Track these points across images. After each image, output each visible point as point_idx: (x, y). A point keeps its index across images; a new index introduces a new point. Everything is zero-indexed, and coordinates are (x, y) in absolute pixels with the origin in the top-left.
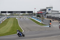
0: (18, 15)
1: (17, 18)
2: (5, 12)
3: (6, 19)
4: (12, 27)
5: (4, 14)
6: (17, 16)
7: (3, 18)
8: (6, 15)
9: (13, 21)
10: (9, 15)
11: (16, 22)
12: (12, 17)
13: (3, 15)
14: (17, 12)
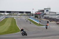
1: (15, 18)
3: (4, 18)
5: (3, 13)
6: (15, 16)
7: (2, 17)
8: (5, 15)
9: (11, 20)
10: (8, 15)
11: (14, 21)
12: (10, 17)
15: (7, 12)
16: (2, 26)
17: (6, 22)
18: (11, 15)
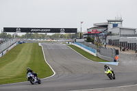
0: (43, 37)
1: (40, 44)
2: (14, 30)
3: (15, 45)
4: (29, 64)
5: (12, 34)
6: (40, 38)
7: (10, 42)
8: (17, 36)
10: (23, 37)
13: (10, 35)
14: (41, 29)
15: (23, 30)
16: (11, 63)
17: (20, 53)
18: (32, 37)
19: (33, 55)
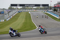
0: (31, 9)
1: (29, 13)
2: (16, 5)
3: (17, 13)
4: (24, 23)
6: (30, 9)
7: (14, 12)
8: (17, 8)
9: (25, 15)
10: (21, 9)
12: (24, 11)
13: (14, 8)
14: (30, 5)
16: (15, 23)
17: (19, 17)
18: (25, 9)
19: (26, 18)
